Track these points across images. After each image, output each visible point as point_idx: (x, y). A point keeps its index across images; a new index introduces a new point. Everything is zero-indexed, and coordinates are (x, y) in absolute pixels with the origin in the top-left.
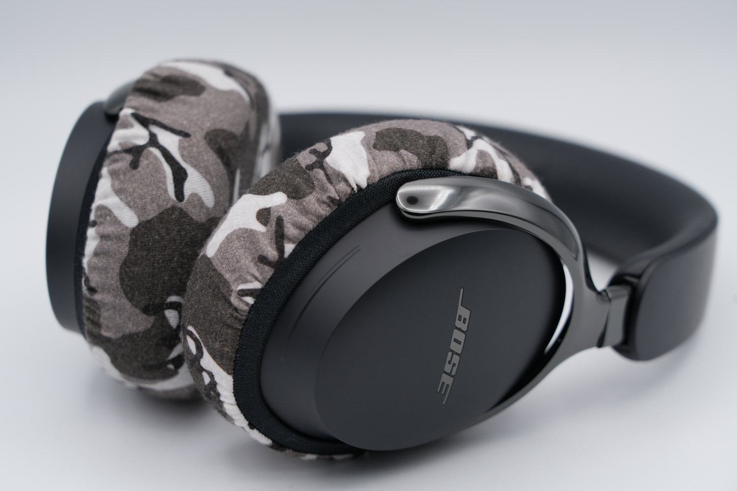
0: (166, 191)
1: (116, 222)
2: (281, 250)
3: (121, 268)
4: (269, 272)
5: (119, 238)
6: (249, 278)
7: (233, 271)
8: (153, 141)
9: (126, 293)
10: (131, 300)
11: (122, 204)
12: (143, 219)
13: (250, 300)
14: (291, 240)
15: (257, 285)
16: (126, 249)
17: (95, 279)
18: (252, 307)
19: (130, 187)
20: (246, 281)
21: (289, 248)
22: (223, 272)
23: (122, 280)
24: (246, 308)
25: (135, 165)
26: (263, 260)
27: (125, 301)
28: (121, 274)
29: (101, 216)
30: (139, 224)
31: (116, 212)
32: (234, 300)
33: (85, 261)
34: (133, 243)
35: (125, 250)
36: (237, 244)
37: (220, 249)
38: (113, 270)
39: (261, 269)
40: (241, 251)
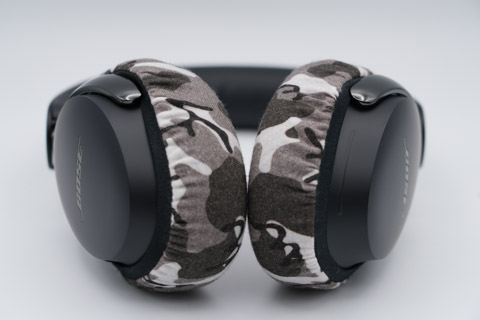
0: (221, 147)
1: (195, 173)
2: (319, 146)
3: (207, 204)
4: (318, 161)
5: (201, 184)
6: (309, 169)
7: (293, 171)
8: (193, 116)
9: (210, 220)
10: (214, 224)
11: (197, 161)
12: (214, 168)
13: (315, 182)
14: (321, 138)
15: (316, 172)
16: (209, 190)
17: (185, 215)
18: (318, 186)
19: (197, 148)
20: (307, 172)
21: (323, 143)
22: (285, 175)
23: (208, 211)
24: (315, 188)
25: (192, 133)
26: (310, 156)
27: (210, 225)
28: (207, 208)
29: (182, 171)
30: (213, 173)
31: (194, 167)
32: (305, 187)
33: (174, 204)
34: (212, 185)
35: (207, 191)
36: (285, 156)
37: (273, 164)
38: (201, 206)
39: (313, 162)
40: (291, 158)
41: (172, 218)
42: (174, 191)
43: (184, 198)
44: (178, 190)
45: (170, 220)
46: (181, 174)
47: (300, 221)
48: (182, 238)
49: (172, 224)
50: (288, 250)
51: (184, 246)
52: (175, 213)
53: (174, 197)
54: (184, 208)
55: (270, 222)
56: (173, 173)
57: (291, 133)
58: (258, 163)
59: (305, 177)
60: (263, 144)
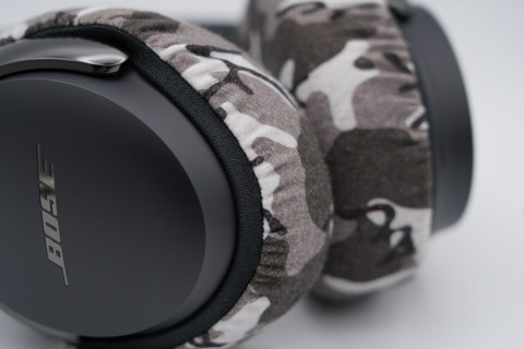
3: (307, 191)
4: (417, 94)
5: (293, 163)
6: (410, 108)
7: (389, 117)
8: (231, 66)
9: (312, 216)
10: (316, 221)
12: (297, 135)
13: (425, 126)
14: (407, 61)
15: (420, 111)
16: (303, 170)
17: (284, 216)
18: (430, 131)
20: (409, 114)
21: (410, 66)
23: (309, 203)
24: (427, 134)
25: (247, 90)
26: (405, 89)
29: (263, 149)
30: (298, 142)
31: (275, 139)
32: (415, 135)
33: (267, 203)
35: (301, 172)
36: (368, 97)
37: (357, 114)
38: (300, 195)
39: (411, 96)
40: (381, 99)
41: (266, 226)
42: (262, 182)
43: (279, 189)
44: (267, 179)
45: (262, 231)
46: (263, 154)
47: (415, 189)
48: (280, 254)
49: (265, 235)
50: (396, 239)
51: (282, 268)
52: (269, 217)
53: (264, 193)
54: (280, 205)
55: (372, 203)
56: (251, 155)
57: (362, 64)
58: (330, 119)
59: (409, 121)
60: (326, 90)
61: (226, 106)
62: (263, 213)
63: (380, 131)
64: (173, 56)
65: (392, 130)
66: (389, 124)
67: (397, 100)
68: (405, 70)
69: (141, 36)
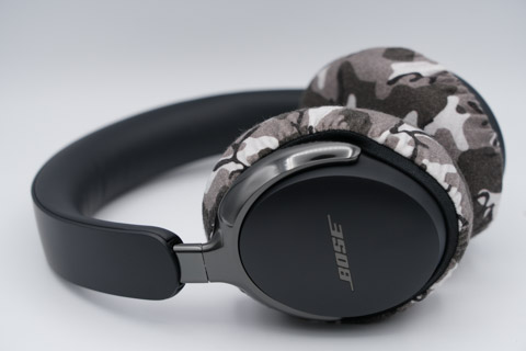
6: (490, 135)
20: (490, 138)
26: (484, 124)
36: (470, 130)
37: (468, 140)
39: (488, 128)
40: (476, 131)
41: (460, 224)
42: (455, 199)
44: (456, 197)
45: (458, 226)
46: (450, 183)
49: (460, 229)
50: (486, 213)
52: (461, 218)
53: (456, 206)
54: (464, 210)
56: (446, 186)
57: (460, 110)
58: (454, 144)
59: (491, 142)
60: (448, 128)
61: (425, 161)
62: (458, 217)
63: (480, 150)
64: (386, 140)
65: (486, 148)
66: (483, 145)
67: (483, 131)
68: (480, 112)
69: (363, 133)
